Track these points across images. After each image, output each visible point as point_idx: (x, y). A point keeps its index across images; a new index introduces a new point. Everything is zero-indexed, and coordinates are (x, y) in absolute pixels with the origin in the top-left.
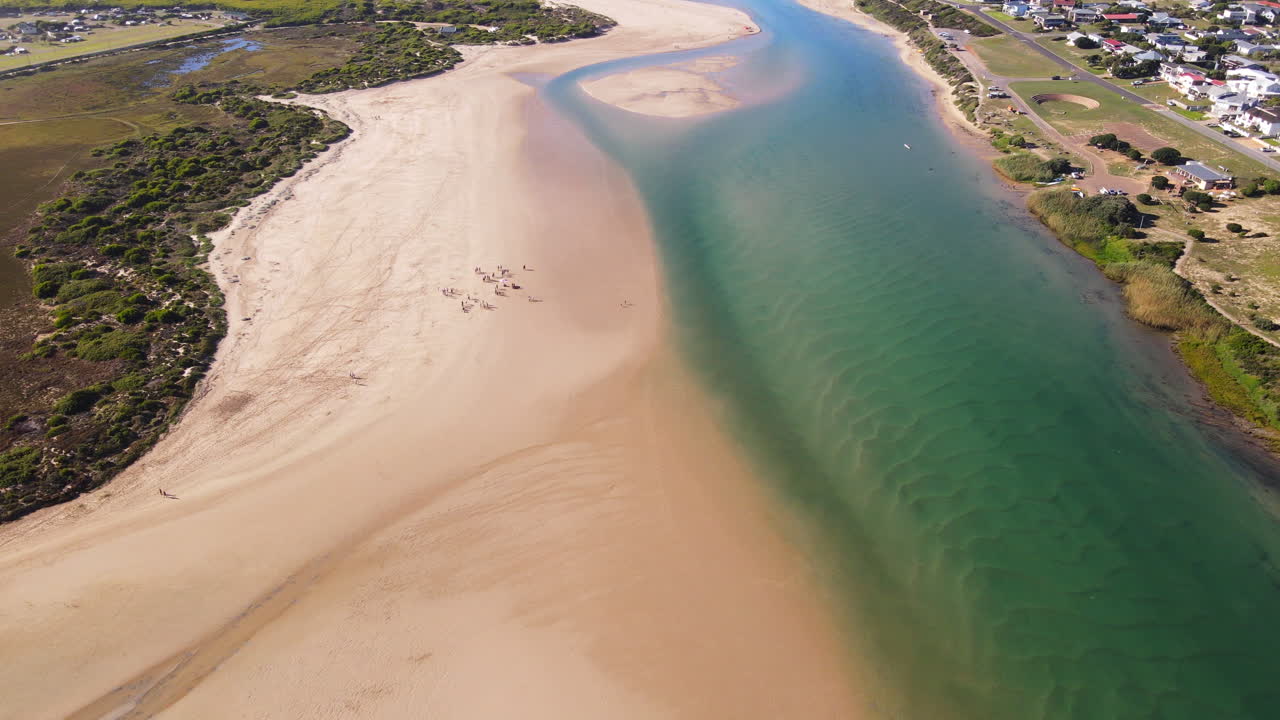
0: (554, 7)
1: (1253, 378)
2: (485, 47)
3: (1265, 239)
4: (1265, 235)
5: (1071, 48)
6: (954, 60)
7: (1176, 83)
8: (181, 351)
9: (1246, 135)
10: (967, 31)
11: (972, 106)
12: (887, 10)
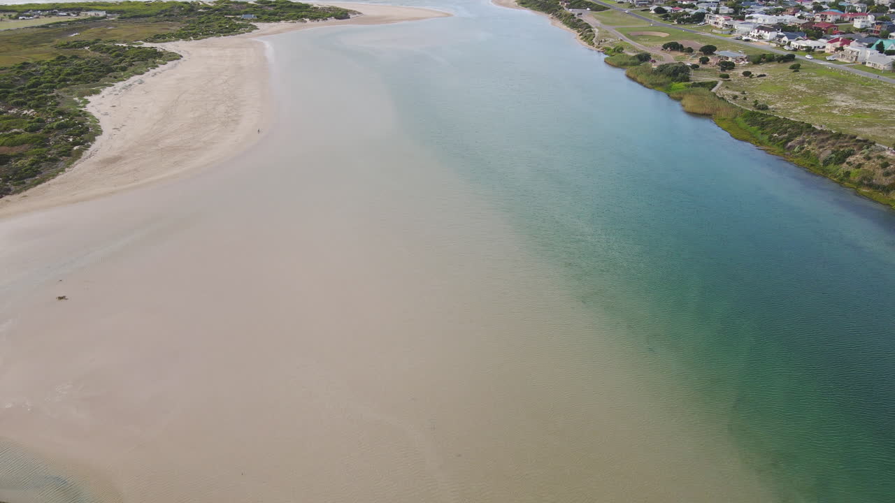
0: (319, 7)
1: (755, 128)
2: (273, 24)
3: (764, 78)
4: (764, 75)
5: (653, 14)
6: (580, 20)
7: (715, 23)
8: (71, 140)
9: (756, 40)
10: (588, 9)
11: (591, 38)
12: (538, 4)
